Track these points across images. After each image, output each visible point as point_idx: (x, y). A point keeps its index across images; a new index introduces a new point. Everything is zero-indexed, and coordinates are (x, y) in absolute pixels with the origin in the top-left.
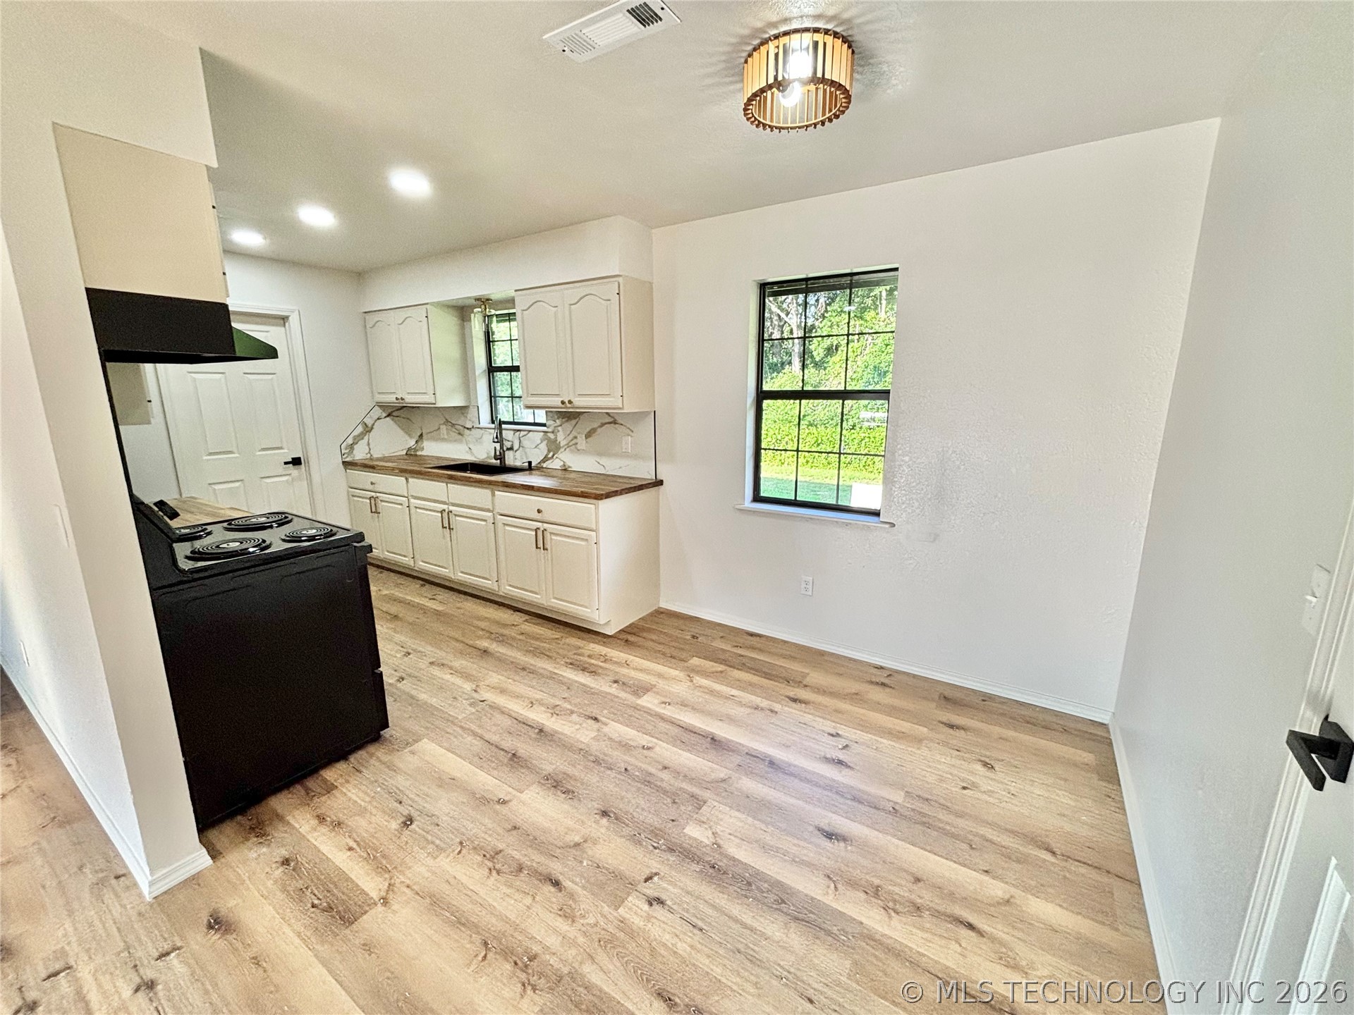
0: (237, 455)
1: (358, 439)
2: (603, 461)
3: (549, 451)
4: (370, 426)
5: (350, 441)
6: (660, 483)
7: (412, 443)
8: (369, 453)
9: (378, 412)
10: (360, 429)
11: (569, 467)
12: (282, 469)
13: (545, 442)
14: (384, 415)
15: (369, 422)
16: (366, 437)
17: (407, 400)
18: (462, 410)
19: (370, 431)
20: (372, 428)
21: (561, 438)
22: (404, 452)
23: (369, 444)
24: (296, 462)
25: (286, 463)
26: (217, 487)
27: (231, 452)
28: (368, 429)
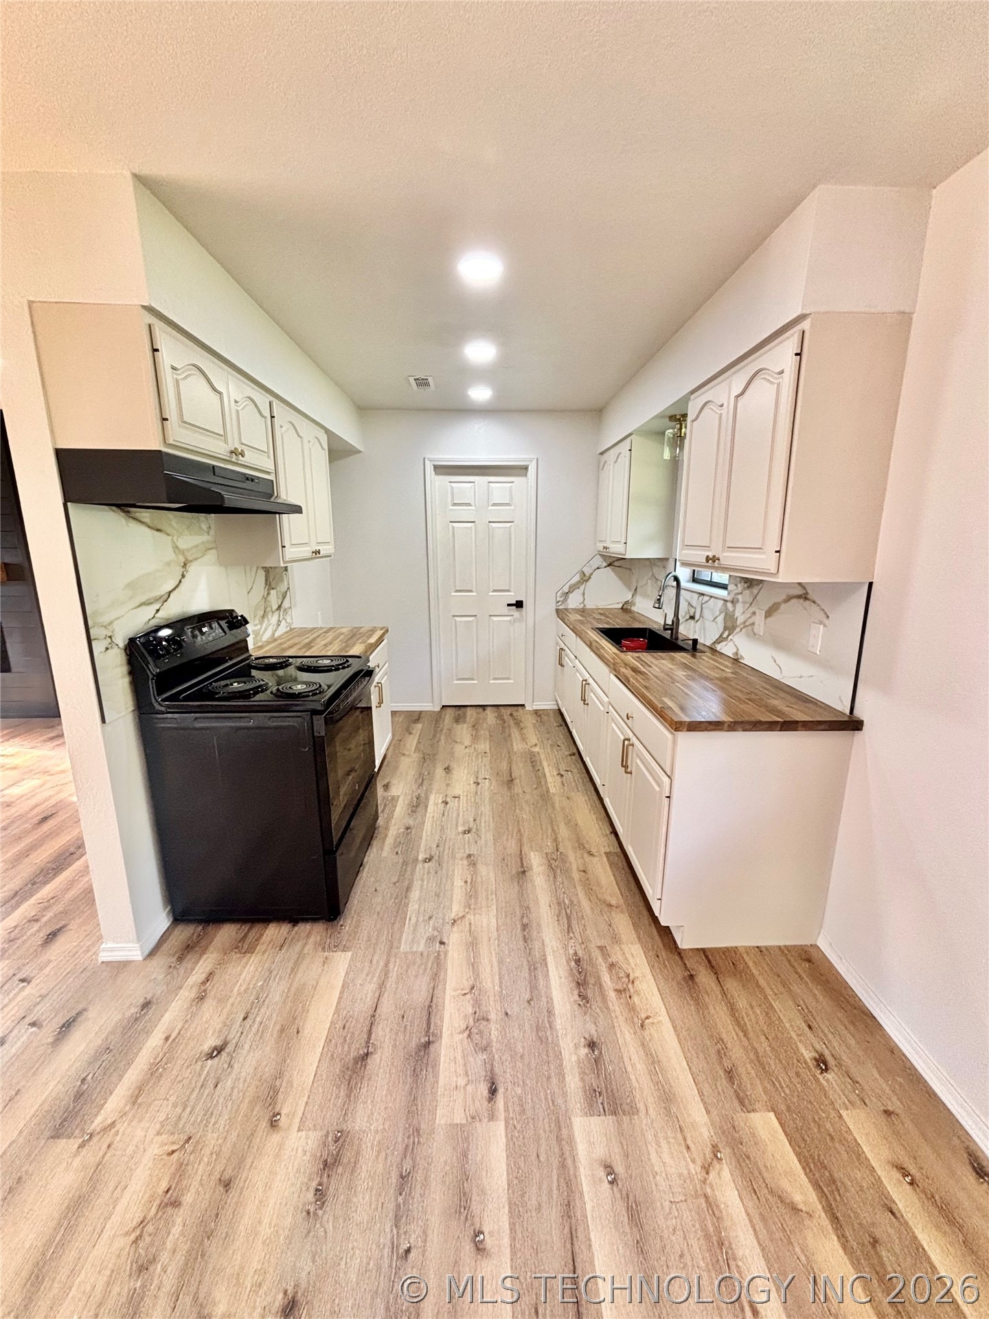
0: (475, 594)
1: (572, 589)
2: (782, 658)
3: (725, 628)
4: (587, 575)
5: (566, 589)
6: (854, 725)
7: (629, 597)
8: (583, 602)
9: (598, 561)
10: (577, 578)
11: (742, 657)
12: (506, 610)
13: (723, 615)
14: (605, 564)
15: (587, 571)
16: (582, 587)
17: (611, 550)
18: (663, 561)
19: (587, 581)
20: (590, 578)
21: (740, 614)
22: (620, 606)
23: (584, 594)
24: (519, 604)
25: (509, 605)
26: (457, 619)
27: (471, 591)
28: (585, 579)
